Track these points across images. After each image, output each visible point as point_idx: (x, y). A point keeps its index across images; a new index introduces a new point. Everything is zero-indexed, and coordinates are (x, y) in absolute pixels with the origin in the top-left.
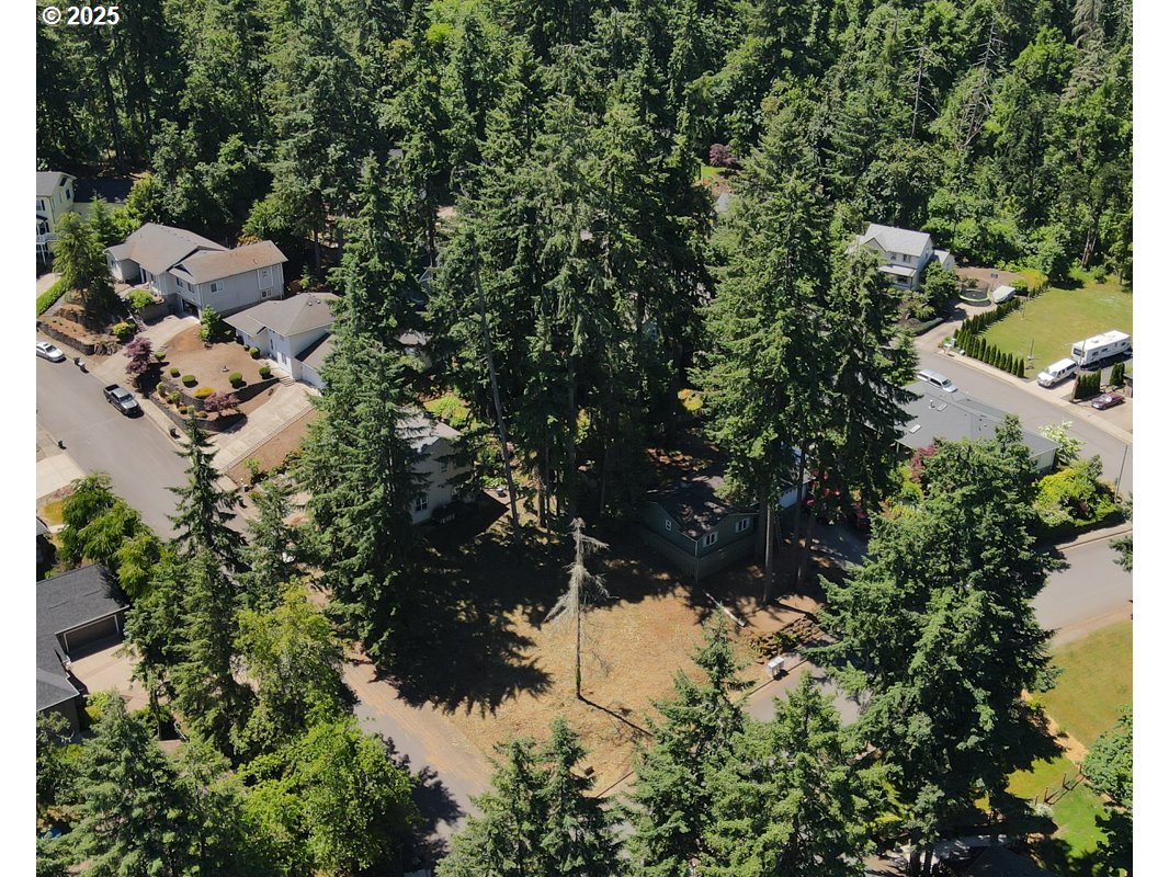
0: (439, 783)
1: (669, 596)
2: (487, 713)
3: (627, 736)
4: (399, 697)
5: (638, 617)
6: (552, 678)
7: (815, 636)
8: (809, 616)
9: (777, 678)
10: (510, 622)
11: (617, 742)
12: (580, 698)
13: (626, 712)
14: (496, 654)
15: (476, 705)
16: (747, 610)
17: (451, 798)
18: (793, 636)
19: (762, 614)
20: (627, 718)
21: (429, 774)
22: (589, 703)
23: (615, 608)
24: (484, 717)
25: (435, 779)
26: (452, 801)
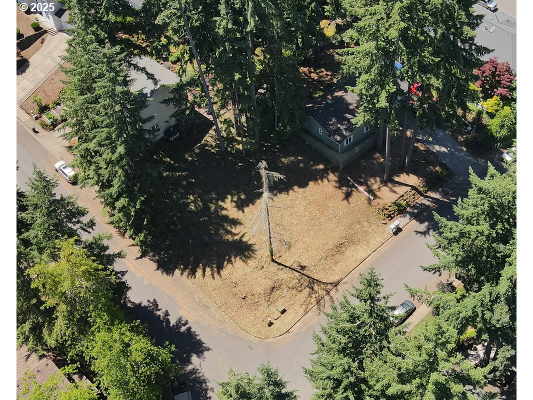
0: (190, 328)
1: (325, 180)
2: (216, 275)
3: (305, 284)
4: (158, 269)
5: (305, 198)
6: (256, 247)
7: (417, 201)
8: (414, 188)
9: (396, 233)
10: (223, 209)
11: (299, 289)
12: (273, 261)
13: (303, 268)
14: (217, 233)
15: (208, 270)
16: (375, 187)
17: (198, 338)
18: (404, 203)
19: (385, 189)
20: (304, 272)
21: (183, 322)
22: (279, 264)
23: (291, 192)
24: (214, 278)
25: (187, 326)
26: (199, 340)
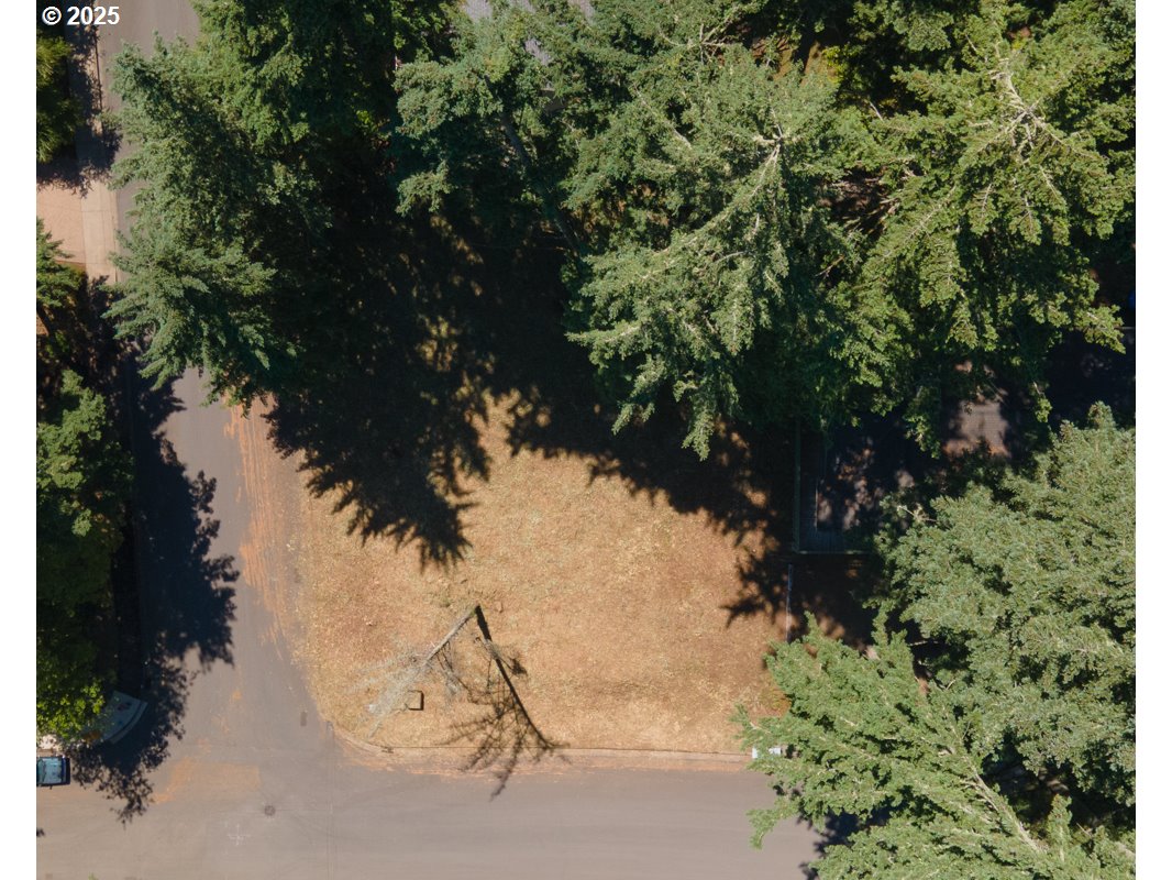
0: (229, 593)
1: (731, 537)
2: (358, 531)
3: (495, 697)
6: (468, 553)
13: (518, 668)
14: (428, 450)
15: (352, 509)
17: (229, 623)
20: (514, 678)
21: (228, 571)
23: (643, 495)
24: (350, 531)
25: (230, 585)
26: (228, 630)
